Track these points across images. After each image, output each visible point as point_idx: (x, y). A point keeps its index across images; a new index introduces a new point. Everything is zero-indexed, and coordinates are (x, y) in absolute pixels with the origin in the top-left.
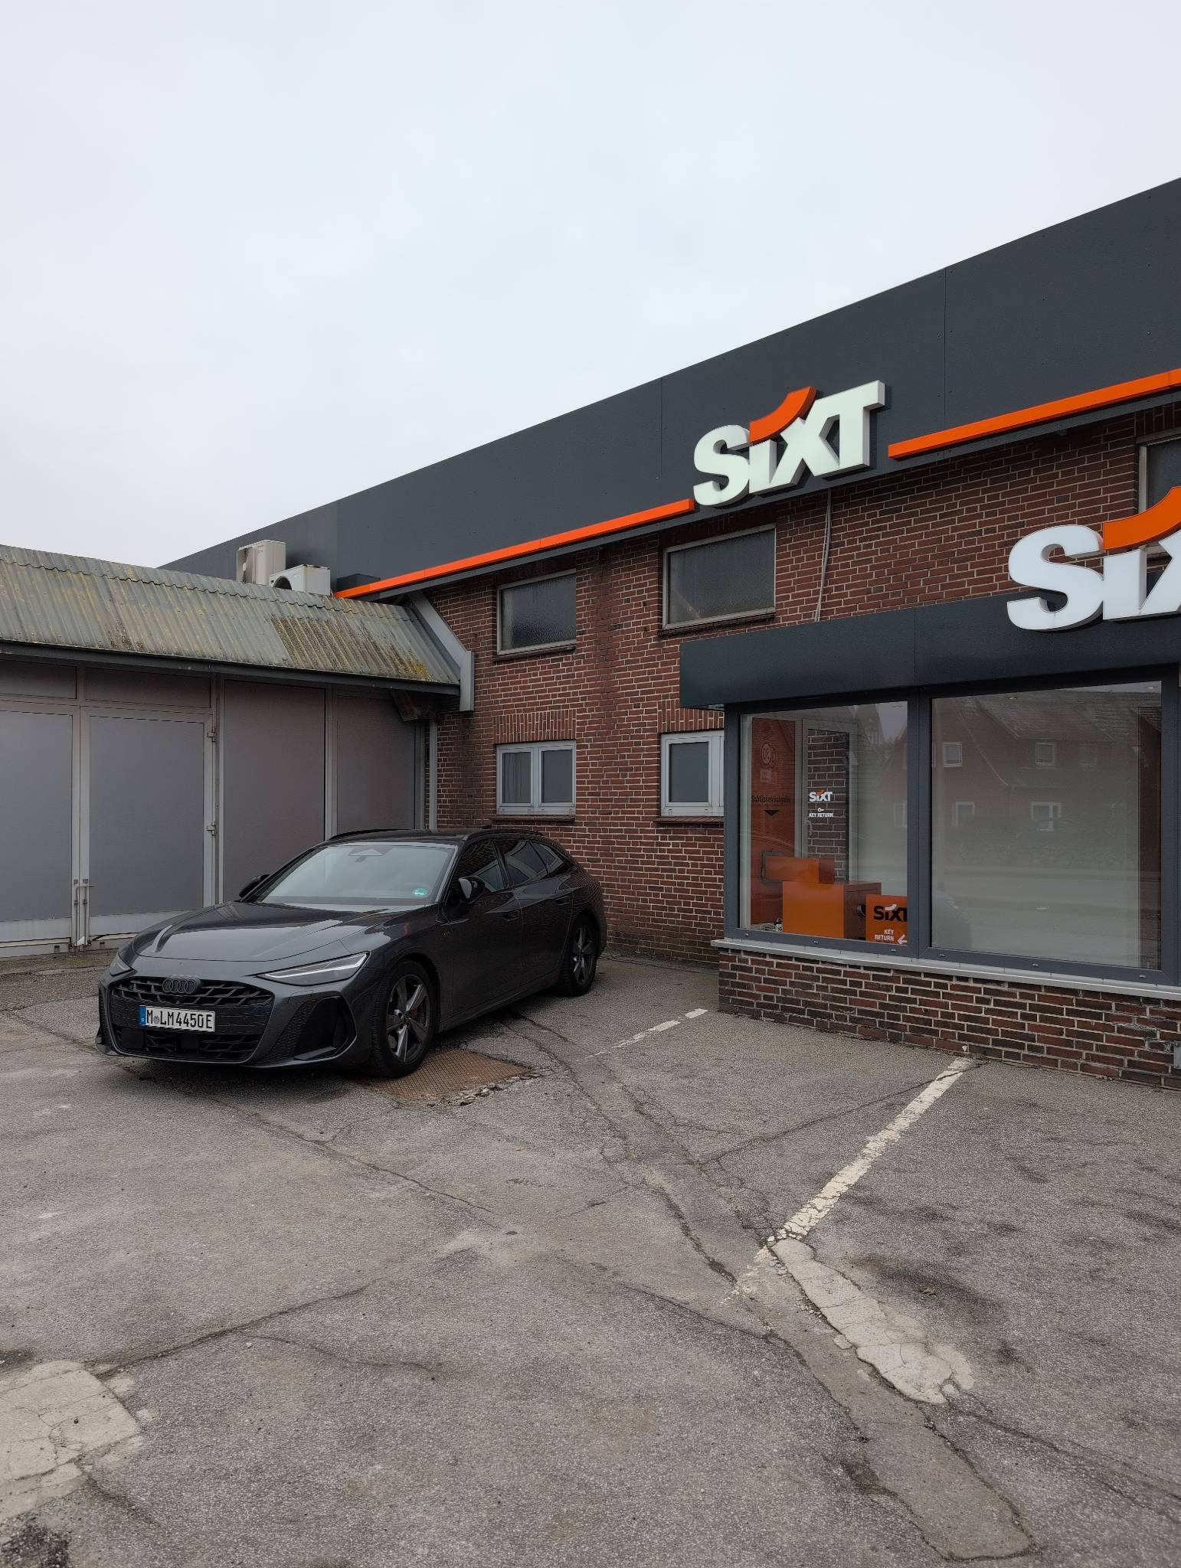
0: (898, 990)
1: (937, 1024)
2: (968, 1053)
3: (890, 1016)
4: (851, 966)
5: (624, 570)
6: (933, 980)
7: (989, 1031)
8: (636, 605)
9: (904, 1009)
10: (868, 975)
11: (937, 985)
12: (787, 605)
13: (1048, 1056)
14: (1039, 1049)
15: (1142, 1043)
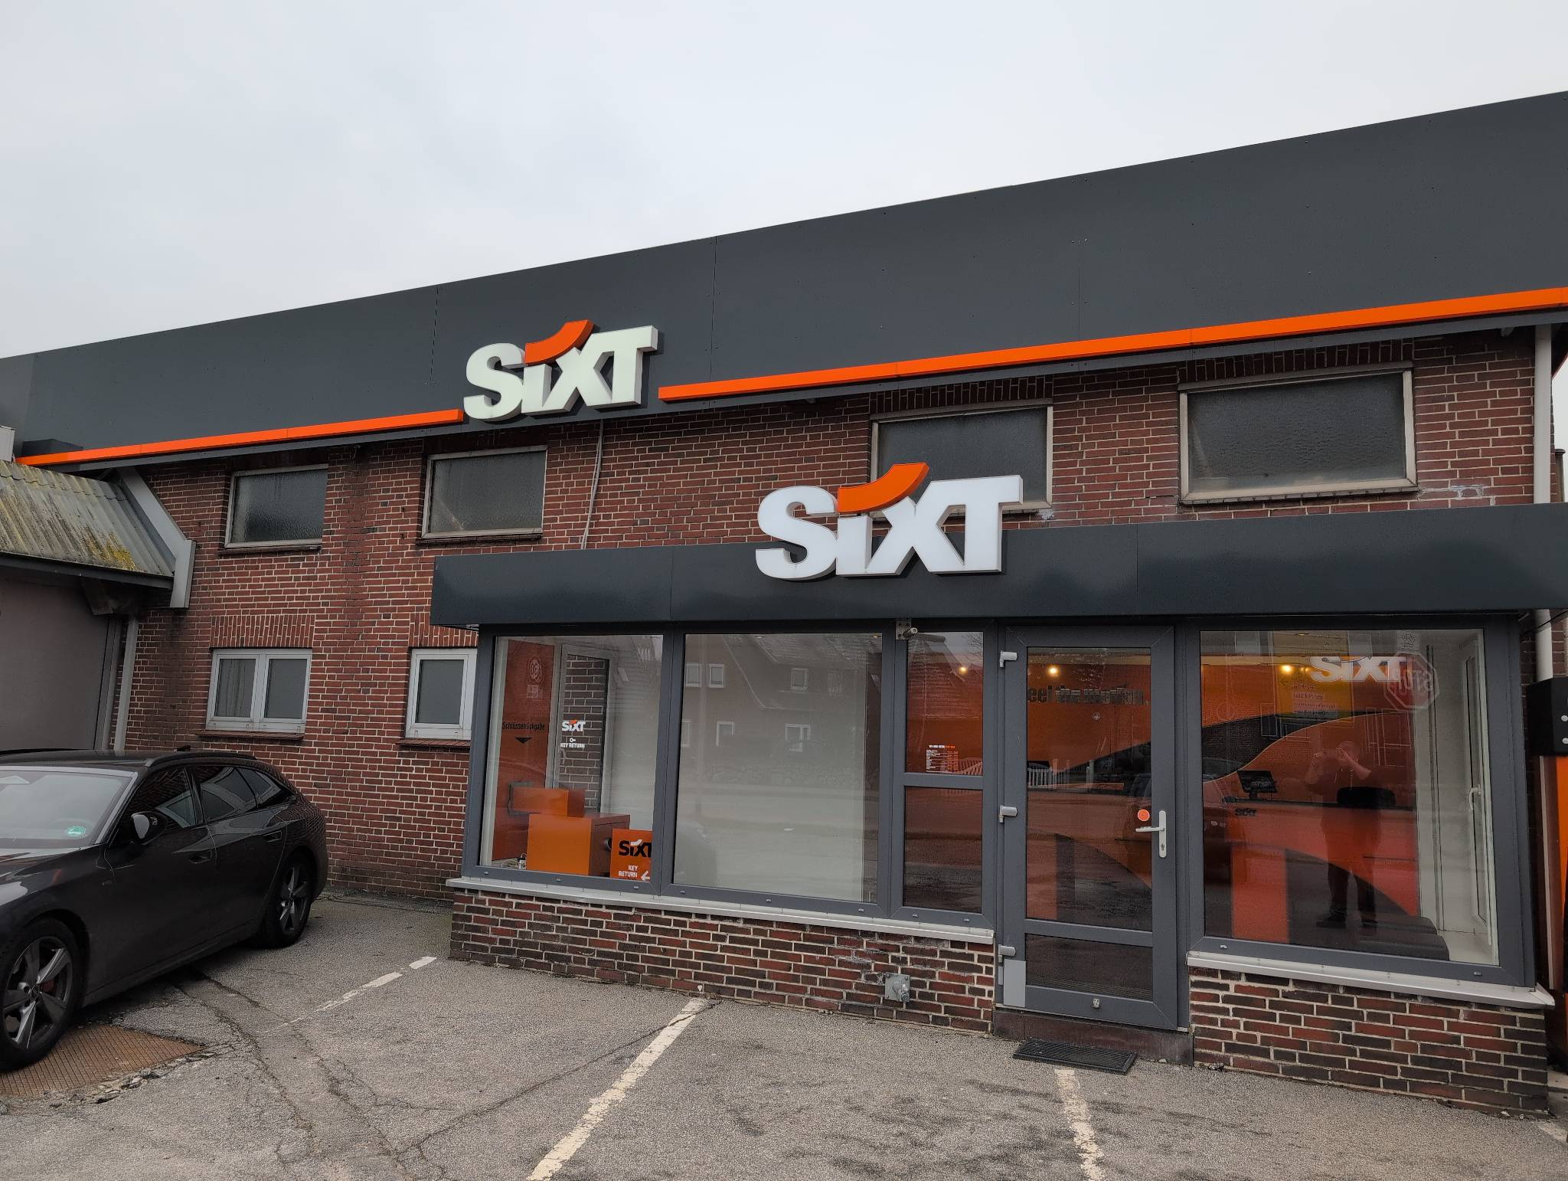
0: (639, 929)
1: (676, 963)
2: (703, 993)
3: (629, 957)
4: (593, 905)
5: (383, 472)
6: (673, 918)
7: (723, 969)
8: (394, 510)
9: (643, 949)
10: (609, 914)
11: (677, 923)
12: (555, 527)
13: (776, 993)
14: (768, 986)
15: (858, 975)
